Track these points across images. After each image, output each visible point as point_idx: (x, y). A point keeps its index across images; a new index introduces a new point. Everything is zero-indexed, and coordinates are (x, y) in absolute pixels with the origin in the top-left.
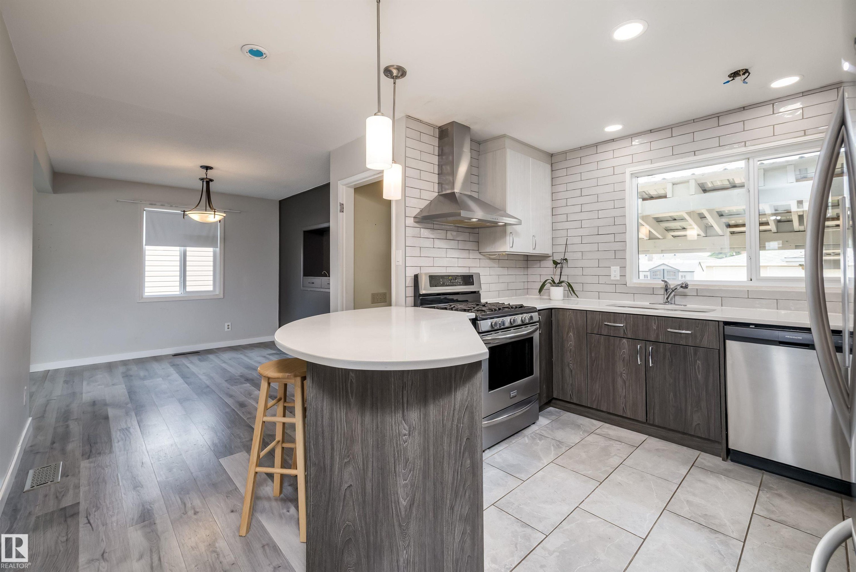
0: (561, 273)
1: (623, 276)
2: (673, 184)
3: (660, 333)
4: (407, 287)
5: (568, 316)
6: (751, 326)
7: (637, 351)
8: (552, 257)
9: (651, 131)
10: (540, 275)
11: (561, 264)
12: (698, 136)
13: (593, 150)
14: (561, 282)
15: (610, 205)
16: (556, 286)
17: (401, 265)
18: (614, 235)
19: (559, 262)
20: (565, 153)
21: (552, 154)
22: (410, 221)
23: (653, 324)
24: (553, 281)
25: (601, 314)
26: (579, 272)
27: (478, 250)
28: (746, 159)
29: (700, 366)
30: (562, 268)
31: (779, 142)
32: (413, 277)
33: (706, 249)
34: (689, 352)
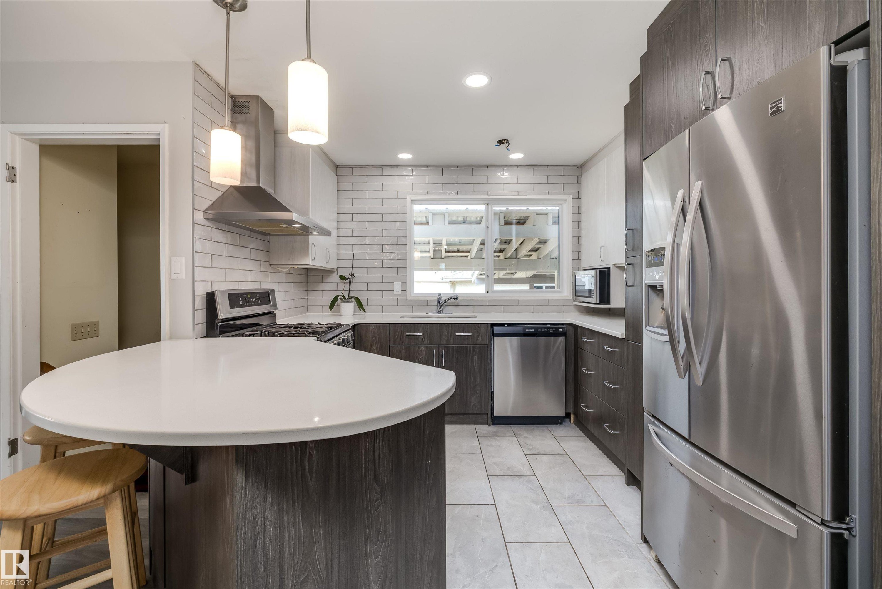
0: (350, 288)
1: (404, 290)
2: (433, 215)
3: (450, 338)
4: (196, 310)
5: (371, 331)
6: (505, 325)
7: (433, 355)
8: (336, 272)
9: (427, 167)
10: (323, 291)
11: (349, 279)
12: (461, 180)
13: (378, 171)
14: (350, 298)
15: (393, 225)
16: (347, 302)
17: (184, 278)
18: (397, 253)
19: (347, 277)
20: (351, 167)
21: (337, 165)
22: (200, 216)
23: (445, 330)
24: (343, 296)
25: (402, 326)
26: (364, 287)
27: (269, 262)
28: (486, 204)
29: (476, 359)
30: (350, 283)
31: (506, 196)
32: (206, 296)
33: (433, 268)
34: (469, 350)
